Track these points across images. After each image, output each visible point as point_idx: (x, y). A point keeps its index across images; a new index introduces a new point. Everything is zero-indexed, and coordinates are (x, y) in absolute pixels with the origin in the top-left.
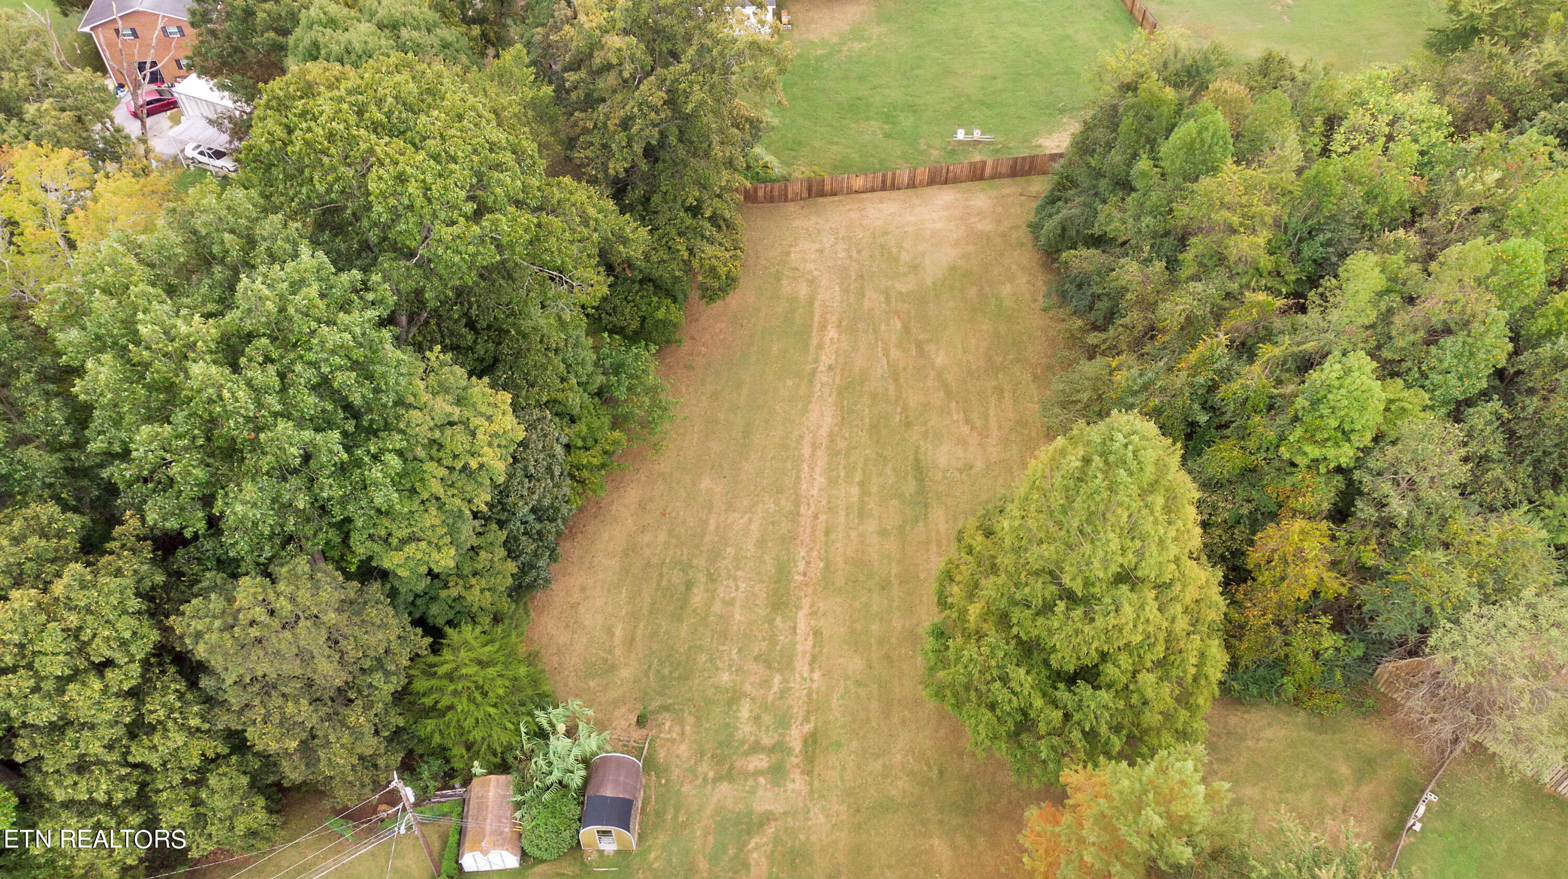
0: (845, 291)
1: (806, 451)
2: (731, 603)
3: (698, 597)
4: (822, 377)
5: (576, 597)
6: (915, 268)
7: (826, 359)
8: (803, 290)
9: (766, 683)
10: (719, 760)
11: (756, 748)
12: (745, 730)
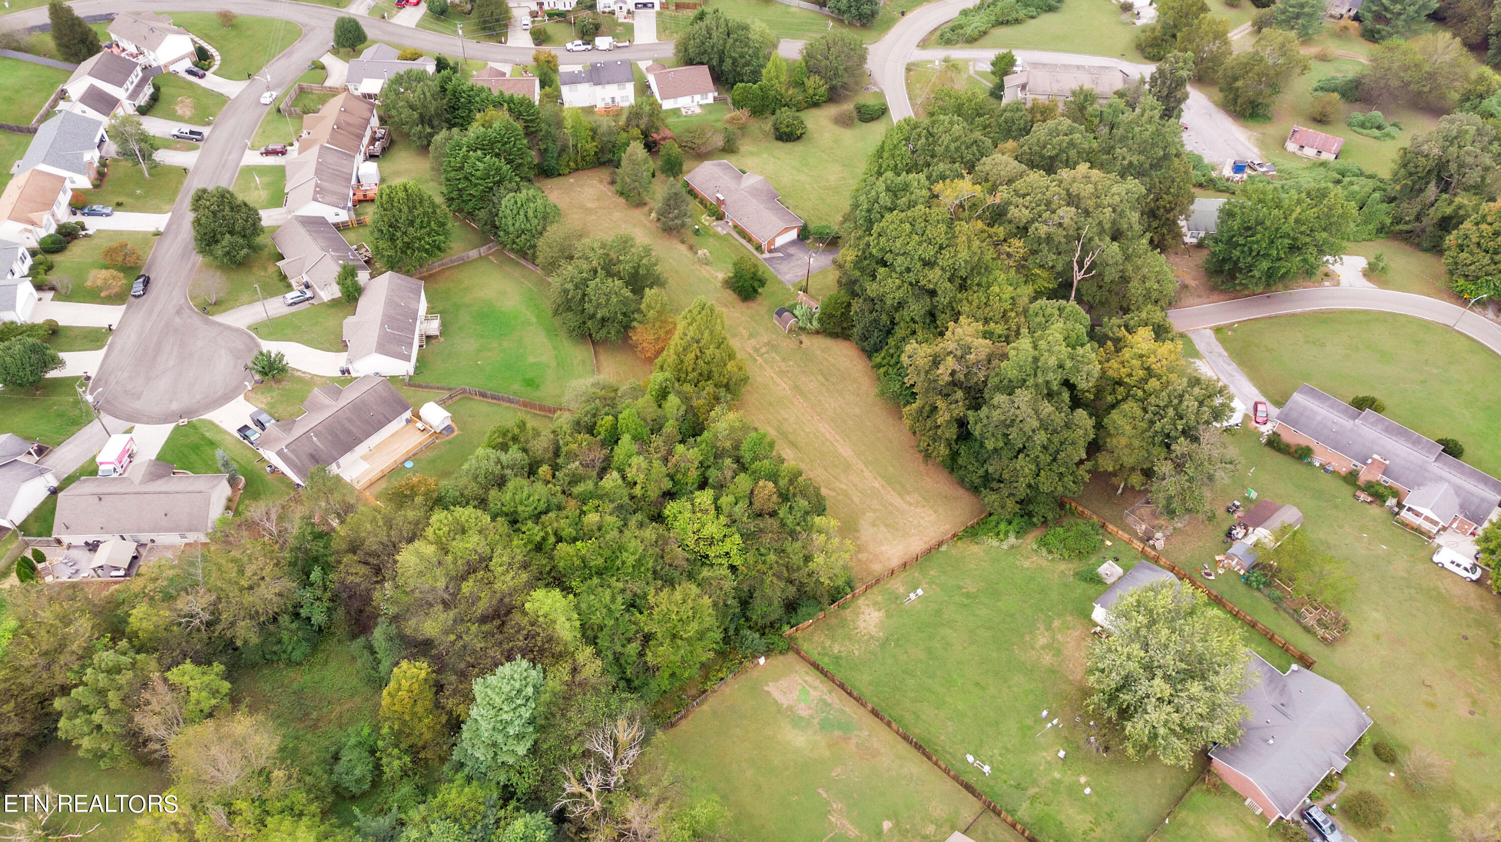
0: (892, 504)
1: (838, 437)
2: (811, 381)
3: (820, 378)
4: (861, 466)
5: (855, 363)
6: (874, 525)
7: (867, 473)
8: (908, 498)
9: (779, 367)
10: (773, 346)
11: (767, 352)
12: (774, 355)
